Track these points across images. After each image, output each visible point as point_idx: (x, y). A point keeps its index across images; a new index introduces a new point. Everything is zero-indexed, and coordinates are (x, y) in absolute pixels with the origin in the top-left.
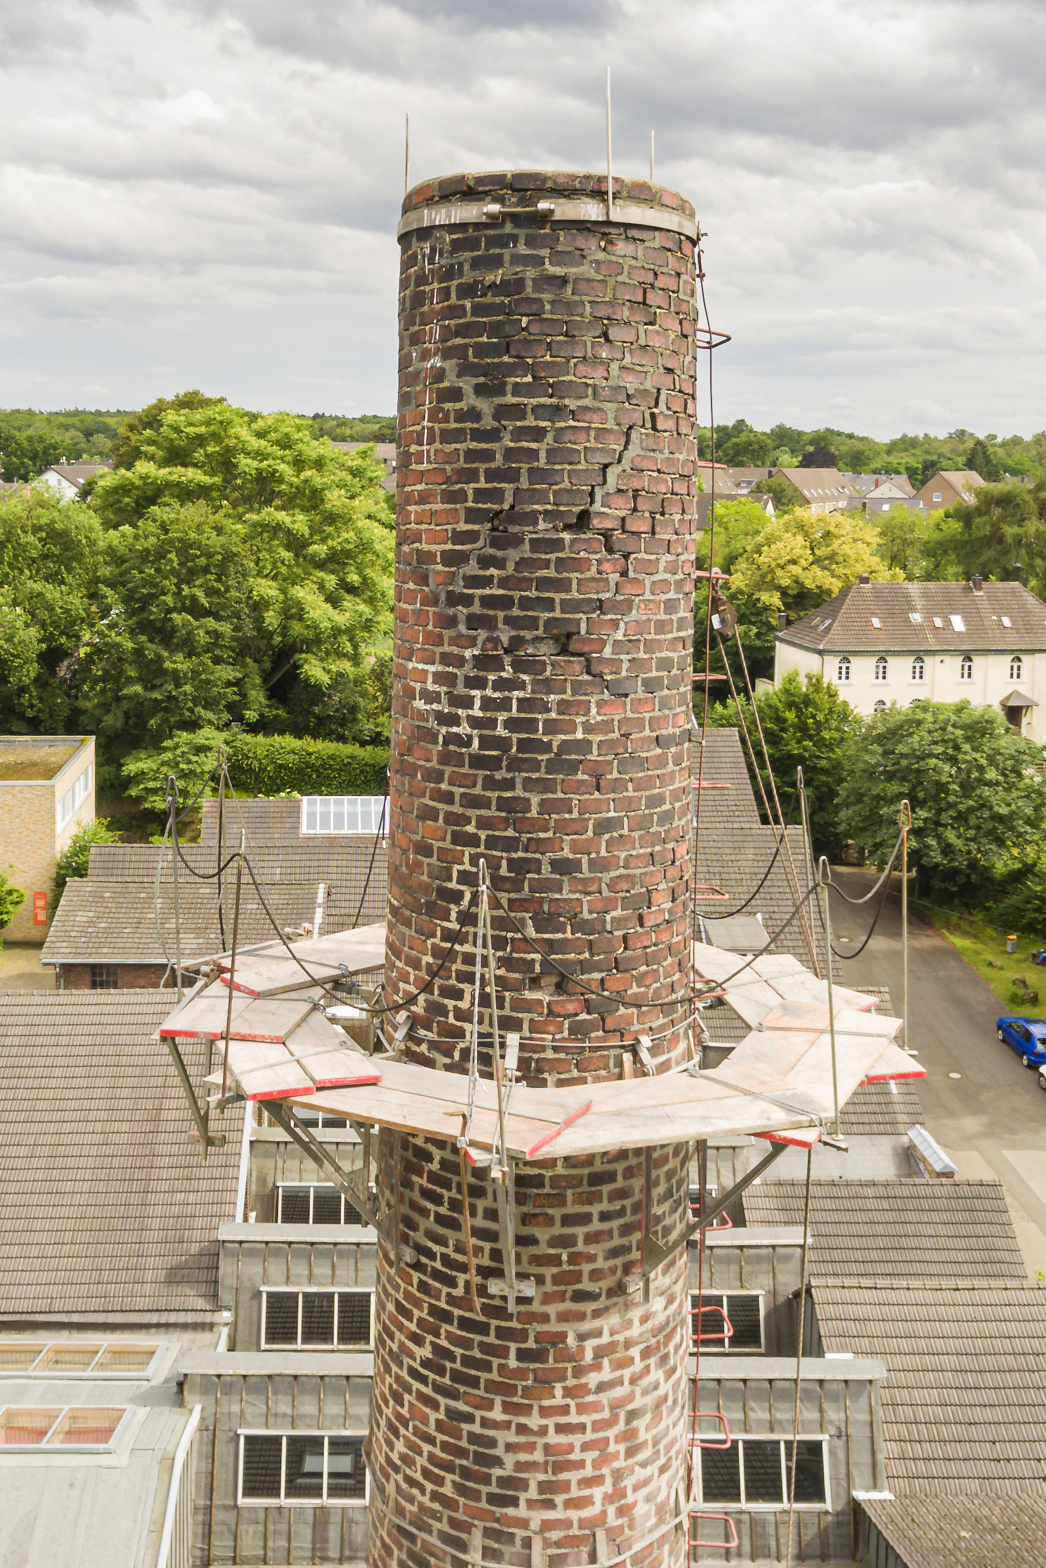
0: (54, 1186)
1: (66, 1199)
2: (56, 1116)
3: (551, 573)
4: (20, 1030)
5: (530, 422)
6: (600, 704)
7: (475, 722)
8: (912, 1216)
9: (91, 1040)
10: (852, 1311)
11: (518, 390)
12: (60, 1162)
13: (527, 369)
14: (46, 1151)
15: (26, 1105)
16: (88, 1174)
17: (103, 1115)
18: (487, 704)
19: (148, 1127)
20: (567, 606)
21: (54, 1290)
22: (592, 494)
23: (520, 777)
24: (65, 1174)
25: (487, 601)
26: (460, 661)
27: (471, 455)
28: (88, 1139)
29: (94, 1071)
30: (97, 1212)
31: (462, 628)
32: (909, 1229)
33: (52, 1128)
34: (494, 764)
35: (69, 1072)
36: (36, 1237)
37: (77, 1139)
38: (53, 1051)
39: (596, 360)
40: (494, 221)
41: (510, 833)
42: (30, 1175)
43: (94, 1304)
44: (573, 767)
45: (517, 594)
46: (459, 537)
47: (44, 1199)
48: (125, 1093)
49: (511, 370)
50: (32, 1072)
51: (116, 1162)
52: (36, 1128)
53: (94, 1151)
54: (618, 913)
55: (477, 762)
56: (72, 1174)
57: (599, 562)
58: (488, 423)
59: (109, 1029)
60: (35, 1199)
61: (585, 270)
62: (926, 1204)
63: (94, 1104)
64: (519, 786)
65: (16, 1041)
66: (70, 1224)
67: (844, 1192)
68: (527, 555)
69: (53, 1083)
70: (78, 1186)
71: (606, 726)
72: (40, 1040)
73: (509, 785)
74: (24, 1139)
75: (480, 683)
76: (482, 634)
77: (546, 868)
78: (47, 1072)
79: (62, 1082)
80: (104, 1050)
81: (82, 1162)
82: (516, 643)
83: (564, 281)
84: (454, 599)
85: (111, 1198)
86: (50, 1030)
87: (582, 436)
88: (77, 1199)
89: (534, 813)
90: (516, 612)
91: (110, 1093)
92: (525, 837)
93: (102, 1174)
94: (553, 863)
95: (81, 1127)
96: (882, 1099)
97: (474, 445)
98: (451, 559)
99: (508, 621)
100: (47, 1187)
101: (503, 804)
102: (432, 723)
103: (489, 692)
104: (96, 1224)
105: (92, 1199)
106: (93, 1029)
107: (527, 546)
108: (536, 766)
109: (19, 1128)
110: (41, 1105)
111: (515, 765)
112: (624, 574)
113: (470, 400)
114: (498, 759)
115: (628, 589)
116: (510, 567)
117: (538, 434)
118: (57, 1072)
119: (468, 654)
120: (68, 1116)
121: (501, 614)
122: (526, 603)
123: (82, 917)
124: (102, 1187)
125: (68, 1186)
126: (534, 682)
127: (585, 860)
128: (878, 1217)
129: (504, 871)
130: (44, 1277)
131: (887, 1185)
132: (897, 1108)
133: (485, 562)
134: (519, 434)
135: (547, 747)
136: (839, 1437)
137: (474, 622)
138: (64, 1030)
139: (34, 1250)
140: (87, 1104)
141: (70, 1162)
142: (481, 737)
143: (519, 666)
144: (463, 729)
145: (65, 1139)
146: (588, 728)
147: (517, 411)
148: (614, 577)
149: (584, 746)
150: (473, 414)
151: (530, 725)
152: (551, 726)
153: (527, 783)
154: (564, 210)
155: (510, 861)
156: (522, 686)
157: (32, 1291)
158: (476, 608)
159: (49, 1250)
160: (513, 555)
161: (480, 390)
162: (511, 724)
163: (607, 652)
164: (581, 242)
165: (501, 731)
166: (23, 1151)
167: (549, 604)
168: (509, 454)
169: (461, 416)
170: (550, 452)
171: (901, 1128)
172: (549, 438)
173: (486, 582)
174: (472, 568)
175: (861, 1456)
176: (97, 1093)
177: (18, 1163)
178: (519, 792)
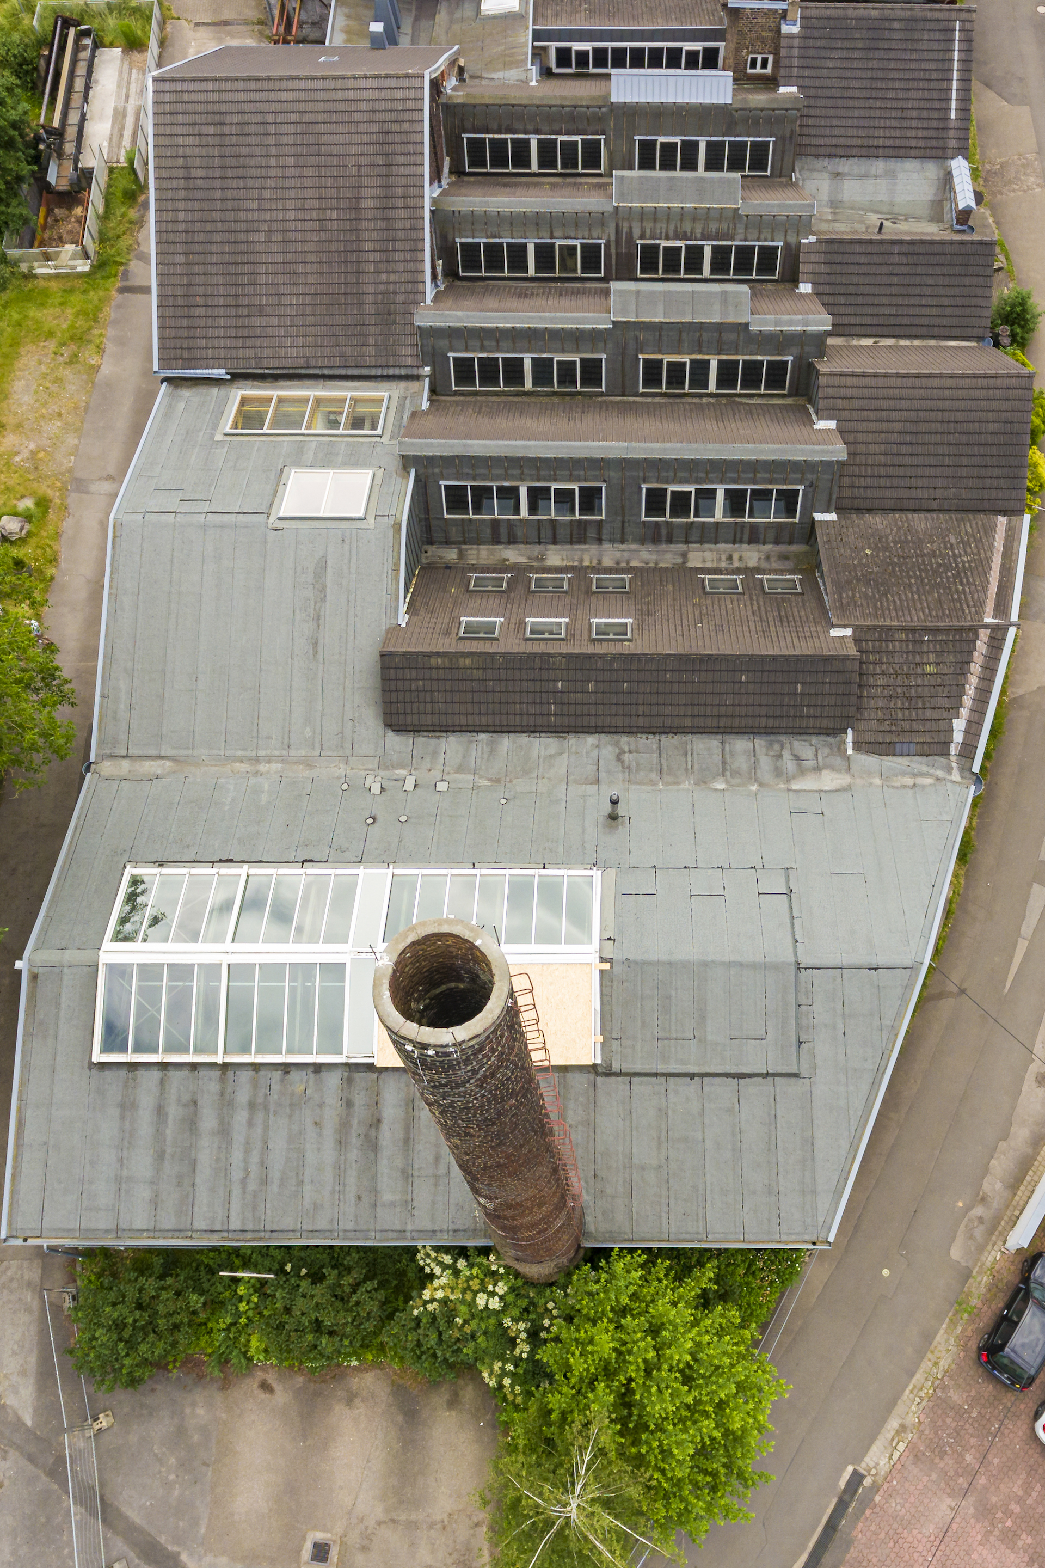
175: (822, 496)
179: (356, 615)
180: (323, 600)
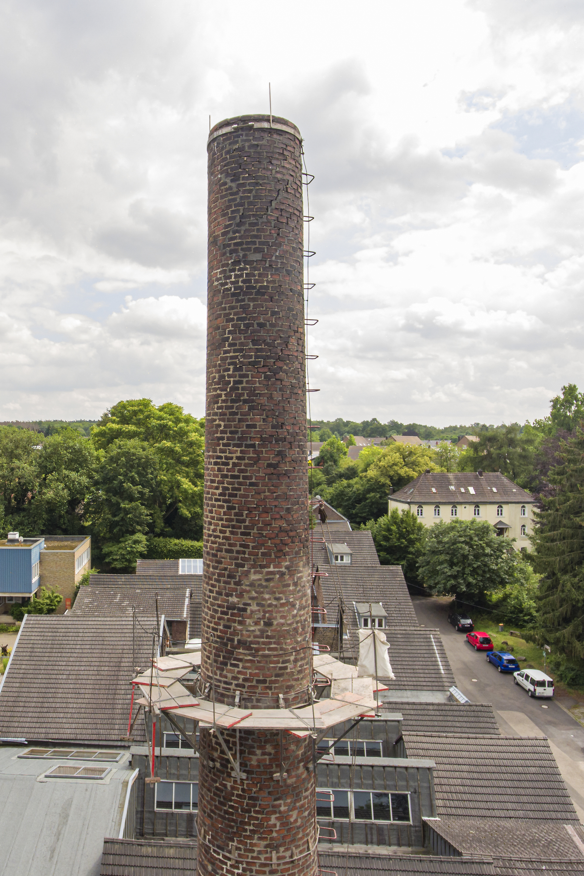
0: (77, 691)
1: (82, 696)
2: (77, 664)
3: (255, 233)
4: (63, 630)
5: (248, 188)
6: (272, 275)
7: (232, 283)
8: (449, 718)
9: (92, 635)
10: (421, 745)
11: (244, 178)
12: (80, 682)
13: (247, 172)
14: (74, 677)
15: (65, 659)
16: (91, 686)
17: (97, 664)
18: (236, 276)
19: (116, 669)
20: (261, 243)
21: (78, 731)
22: (267, 209)
23: (246, 298)
24: (82, 686)
25: (236, 244)
26: (228, 265)
27: (230, 201)
28: (91, 673)
29: (93, 647)
30: (95, 701)
31: (228, 255)
32: (450, 724)
33: (76, 668)
34: (239, 294)
35: (83, 647)
36: (70, 710)
37: (86, 673)
38: (76, 639)
39: (268, 169)
40: (236, 130)
41: (244, 315)
42: (66, 686)
43: (94, 737)
44: (263, 294)
45: (244, 241)
46: (226, 227)
47: (73, 696)
48: (106, 655)
49: (242, 173)
50: (68, 646)
51: (103, 682)
52: (70, 668)
53: (93, 677)
54: (279, 341)
55: (233, 295)
56: (84, 686)
57: (270, 230)
58: (235, 190)
59: (99, 631)
60: (69, 696)
61: (264, 142)
62: (455, 713)
63: (94, 659)
64: (246, 300)
65: (61, 634)
66: (84, 706)
67: (419, 707)
68: (248, 228)
69: (77, 651)
70: (87, 691)
71: (274, 282)
72: (71, 634)
73: (243, 300)
74: (65, 672)
75: (234, 270)
76: (234, 255)
77: (255, 326)
78: (74, 646)
79: (80, 651)
80: (97, 639)
81: (89, 682)
82: (245, 256)
83: (257, 145)
84: (225, 246)
85: (101, 696)
86: (76, 631)
87: (264, 192)
88: (87, 696)
89: (251, 309)
90: (244, 246)
91: (99, 655)
92: (248, 316)
93: (97, 687)
94: (258, 324)
95: (88, 668)
96: (437, 676)
97: (231, 197)
98: (224, 234)
99: (242, 249)
100: (74, 691)
101: (241, 307)
102: (219, 287)
103: (236, 272)
104: (94, 706)
105: (93, 696)
106: (93, 630)
107: (247, 225)
108: (251, 294)
109: (63, 668)
110: (71, 659)
111: (245, 294)
112: (278, 234)
113: (230, 184)
114: (240, 293)
115: (280, 240)
116: (242, 232)
117: (250, 191)
118: (78, 647)
119: (230, 262)
120: (83, 664)
121: (240, 248)
122: (248, 243)
123: (86, 600)
124: (97, 691)
125: (83, 691)
126: (250, 268)
127: (268, 323)
128: (435, 718)
129: (242, 328)
130: (74, 726)
131: (439, 705)
132: (444, 680)
133: (234, 232)
134: (244, 191)
135: (254, 288)
136: (415, 792)
137: (231, 252)
138: (81, 631)
139: (69, 715)
140: (90, 659)
141: (84, 682)
142: (234, 287)
143: (246, 263)
144: (229, 286)
145: (82, 673)
146: (268, 282)
147: (243, 185)
148: (275, 235)
149: (267, 287)
150: (230, 188)
151: (249, 281)
152: (256, 281)
153: (249, 300)
154: (257, 125)
155: (244, 324)
156: (247, 269)
157: (69, 731)
158: (232, 247)
159: (76, 716)
160: (243, 228)
161: (232, 181)
162: (244, 282)
163: (274, 258)
164: (262, 134)
165: (240, 284)
166: (64, 677)
167: (254, 243)
168: (241, 198)
169: (227, 190)
170: (254, 196)
171: (446, 688)
172: (254, 192)
173: (235, 238)
174: (231, 235)
175: (425, 802)
176: (95, 655)
177: (63, 681)
178: (246, 302)
179: (87, 834)
180: (65, 823)
